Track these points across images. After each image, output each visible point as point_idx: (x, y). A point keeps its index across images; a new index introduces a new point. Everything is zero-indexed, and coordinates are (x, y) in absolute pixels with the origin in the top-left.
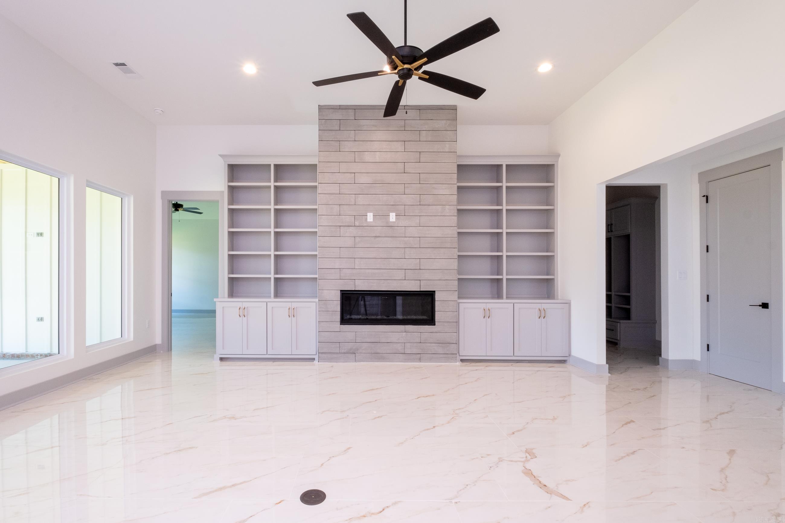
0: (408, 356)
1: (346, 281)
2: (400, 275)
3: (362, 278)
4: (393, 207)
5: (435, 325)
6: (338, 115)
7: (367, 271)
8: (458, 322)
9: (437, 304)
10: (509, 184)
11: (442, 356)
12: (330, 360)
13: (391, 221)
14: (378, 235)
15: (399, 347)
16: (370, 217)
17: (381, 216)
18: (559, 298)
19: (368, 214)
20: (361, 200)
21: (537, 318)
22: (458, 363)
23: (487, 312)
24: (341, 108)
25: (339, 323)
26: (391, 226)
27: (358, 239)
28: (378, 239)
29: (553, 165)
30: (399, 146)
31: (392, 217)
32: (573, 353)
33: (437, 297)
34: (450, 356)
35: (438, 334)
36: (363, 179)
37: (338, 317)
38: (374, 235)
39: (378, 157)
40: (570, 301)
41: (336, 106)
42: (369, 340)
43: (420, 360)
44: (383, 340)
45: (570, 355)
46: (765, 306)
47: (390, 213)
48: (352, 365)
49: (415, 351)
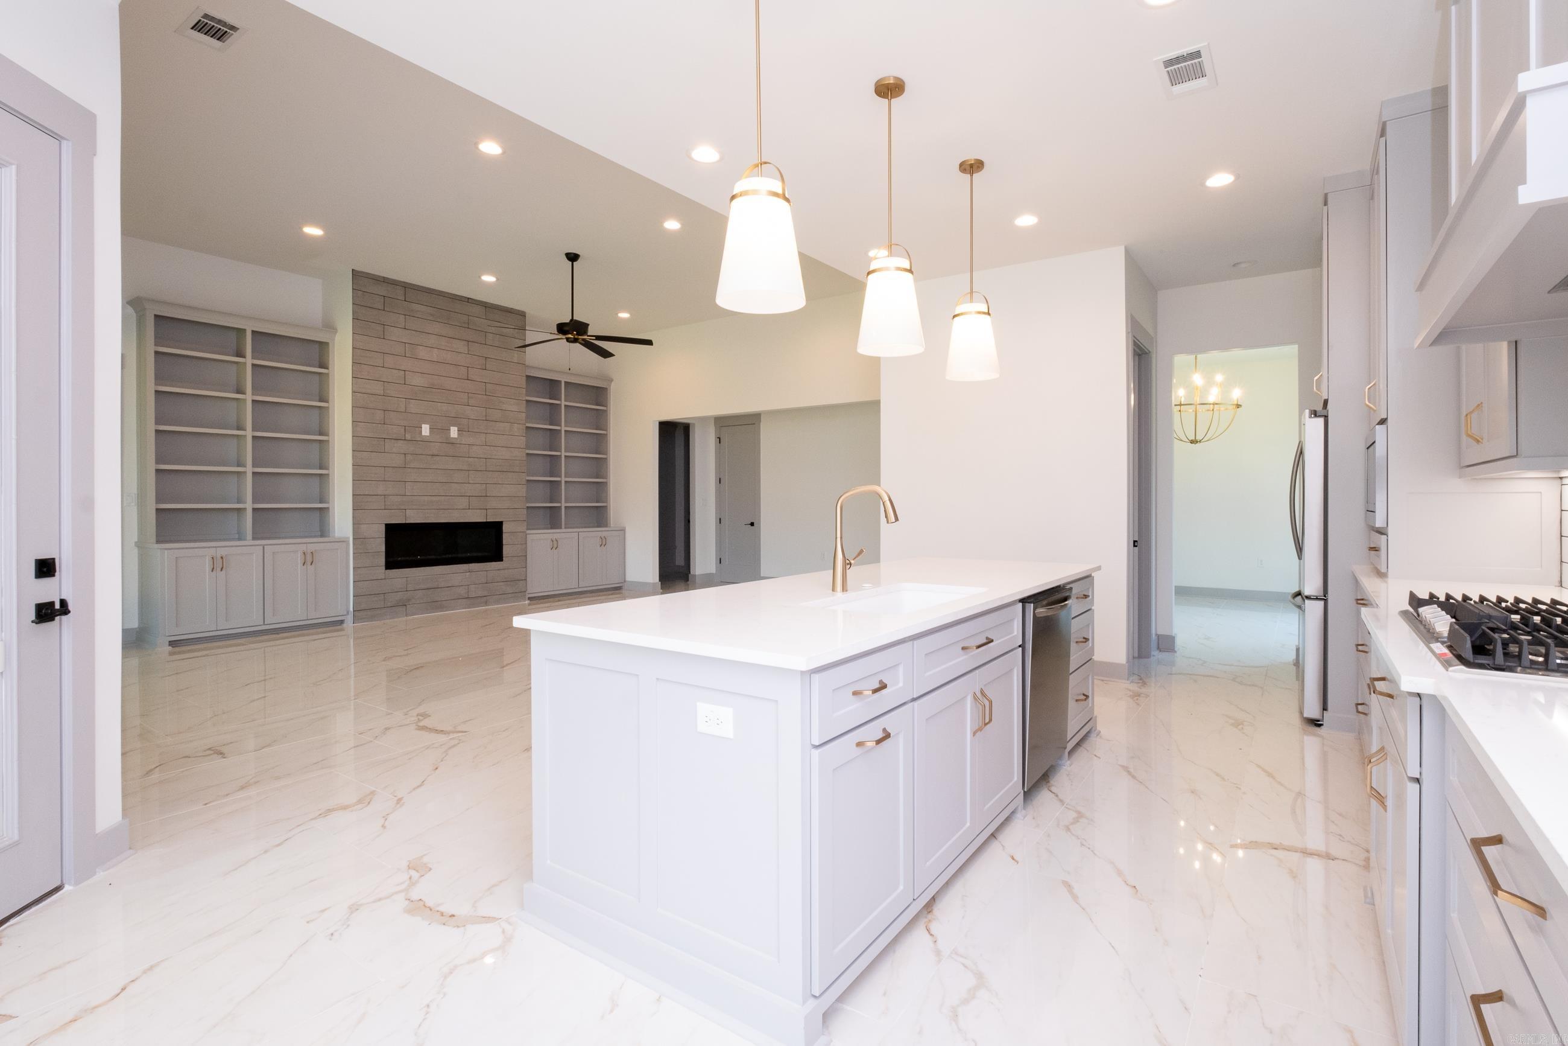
0: (471, 600)
1: (393, 511)
2: (463, 502)
3: (414, 507)
4: (455, 420)
5: (502, 560)
6: (382, 290)
7: (423, 498)
8: (526, 556)
9: (505, 536)
10: (567, 403)
11: (510, 595)
12: (372, 618)
13: (451, 436)
14: (436, 453)
15: (462, 591)
16: (426, 430)
17: (440, 430)
18: (611, 525)
19: (423, 426)
20: (413, 407)
21: (599, 546)
22: (527, 602)
23: (555, 542)
24: (385, 281)
25: (384, 568)
26: (451, 443)
27: (409, 457)
28: (435, 458)
29: (606, 388)
30: (461, 346)
31: (454, 432)
32: (627, 579)
33: (506, 528)
34: (520, 594)
35: (506, 571)
36: (417, 380)
37: (382, 560)
38: (431, 453)
39: (435, 355)
40: (625, 528)
41: (379, 276)
42: (423, 586)
43: (486, 603)
44: (442, 585)
45: (625, 581)
46: (752, 524)
47: (451, 428)
48: (401, 621)
49: (480, 593)
